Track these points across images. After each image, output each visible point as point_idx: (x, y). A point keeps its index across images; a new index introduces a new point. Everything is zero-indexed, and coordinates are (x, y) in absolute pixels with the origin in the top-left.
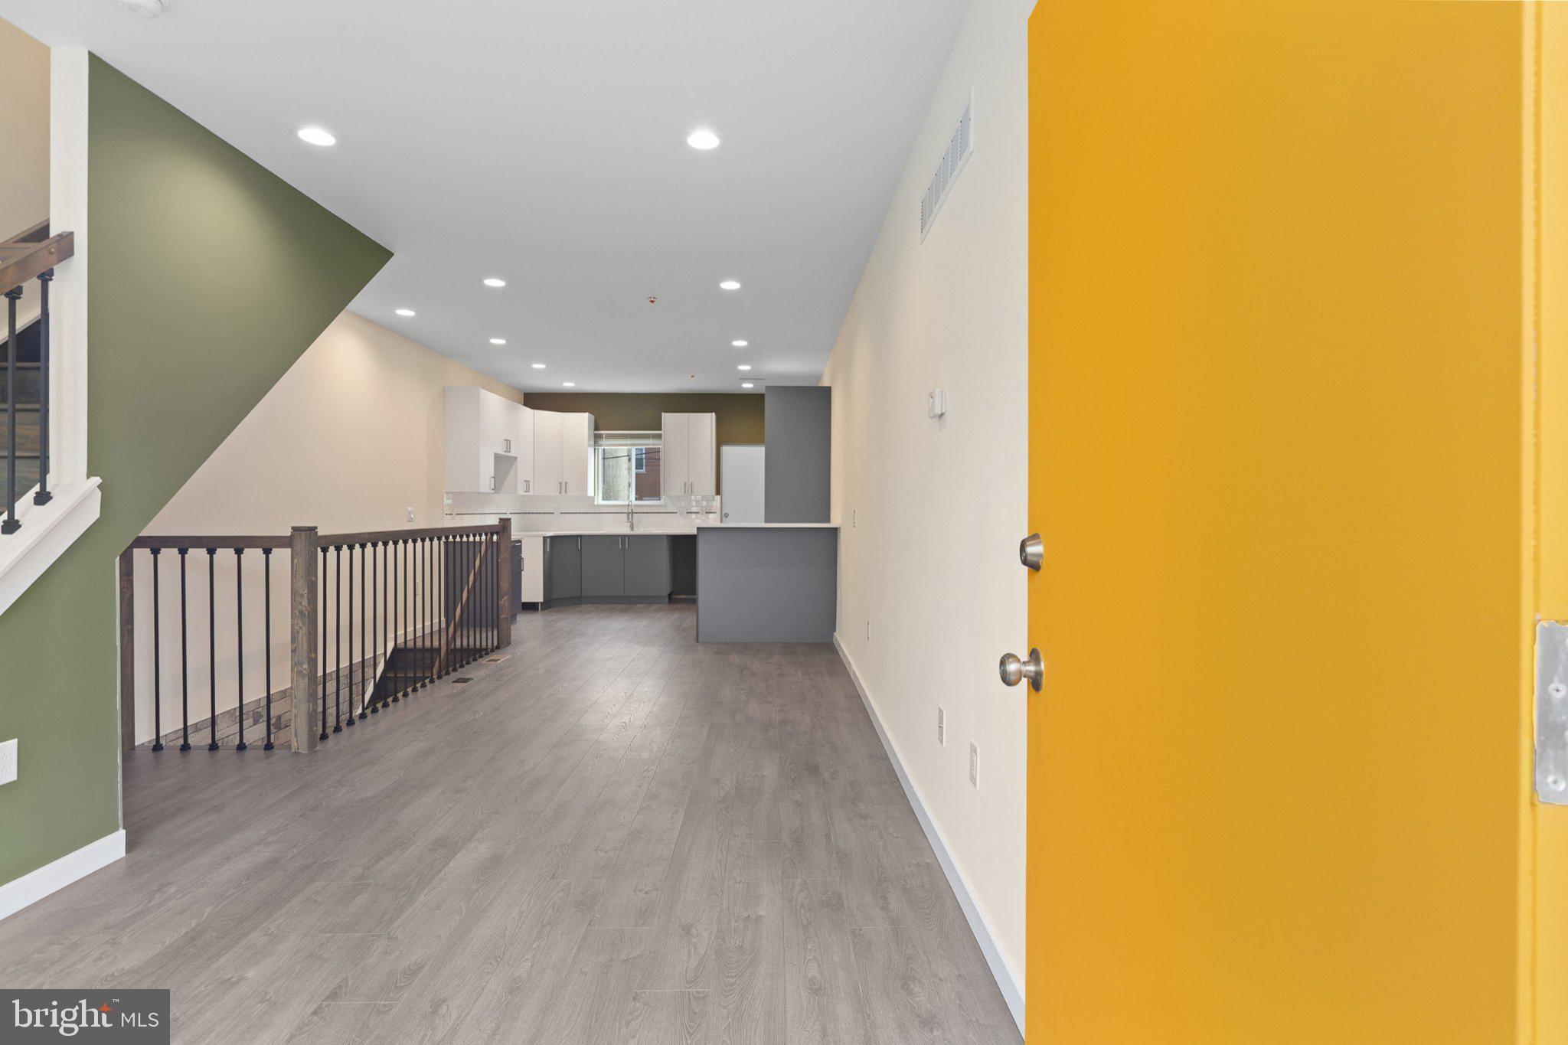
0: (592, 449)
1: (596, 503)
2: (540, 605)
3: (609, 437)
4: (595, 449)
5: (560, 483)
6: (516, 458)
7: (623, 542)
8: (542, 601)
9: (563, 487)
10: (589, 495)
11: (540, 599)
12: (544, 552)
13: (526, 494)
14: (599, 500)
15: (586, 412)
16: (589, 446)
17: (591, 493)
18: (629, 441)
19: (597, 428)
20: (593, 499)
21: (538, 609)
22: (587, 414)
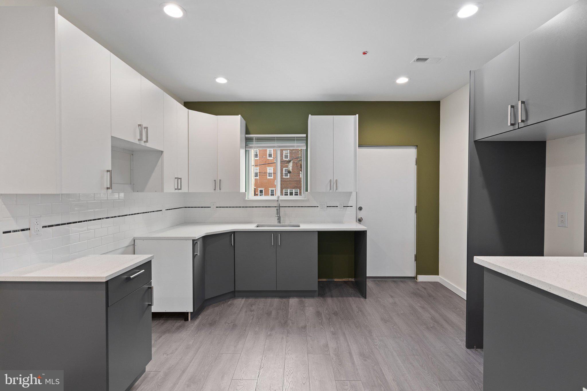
0: (244, 150)
1: (247, 199)
2: (189, 314)
3: (259, 140)
4: (246, 150)
5: (215, 181)
6: (162, 152)
7: (276, 238)
8: (192, 311)
9: (217, 184)
10: (241, 191)
11: (189, 308)
12: (194, 256)
13: (177, 191)
14: (251, 196)
15: (237, 114)
16: (241, 147)
17: (243, 190)
18: (276, 144)
19: (247, 132)
20: (244, 194)
21: (188, 320)
22: (239, 116)
